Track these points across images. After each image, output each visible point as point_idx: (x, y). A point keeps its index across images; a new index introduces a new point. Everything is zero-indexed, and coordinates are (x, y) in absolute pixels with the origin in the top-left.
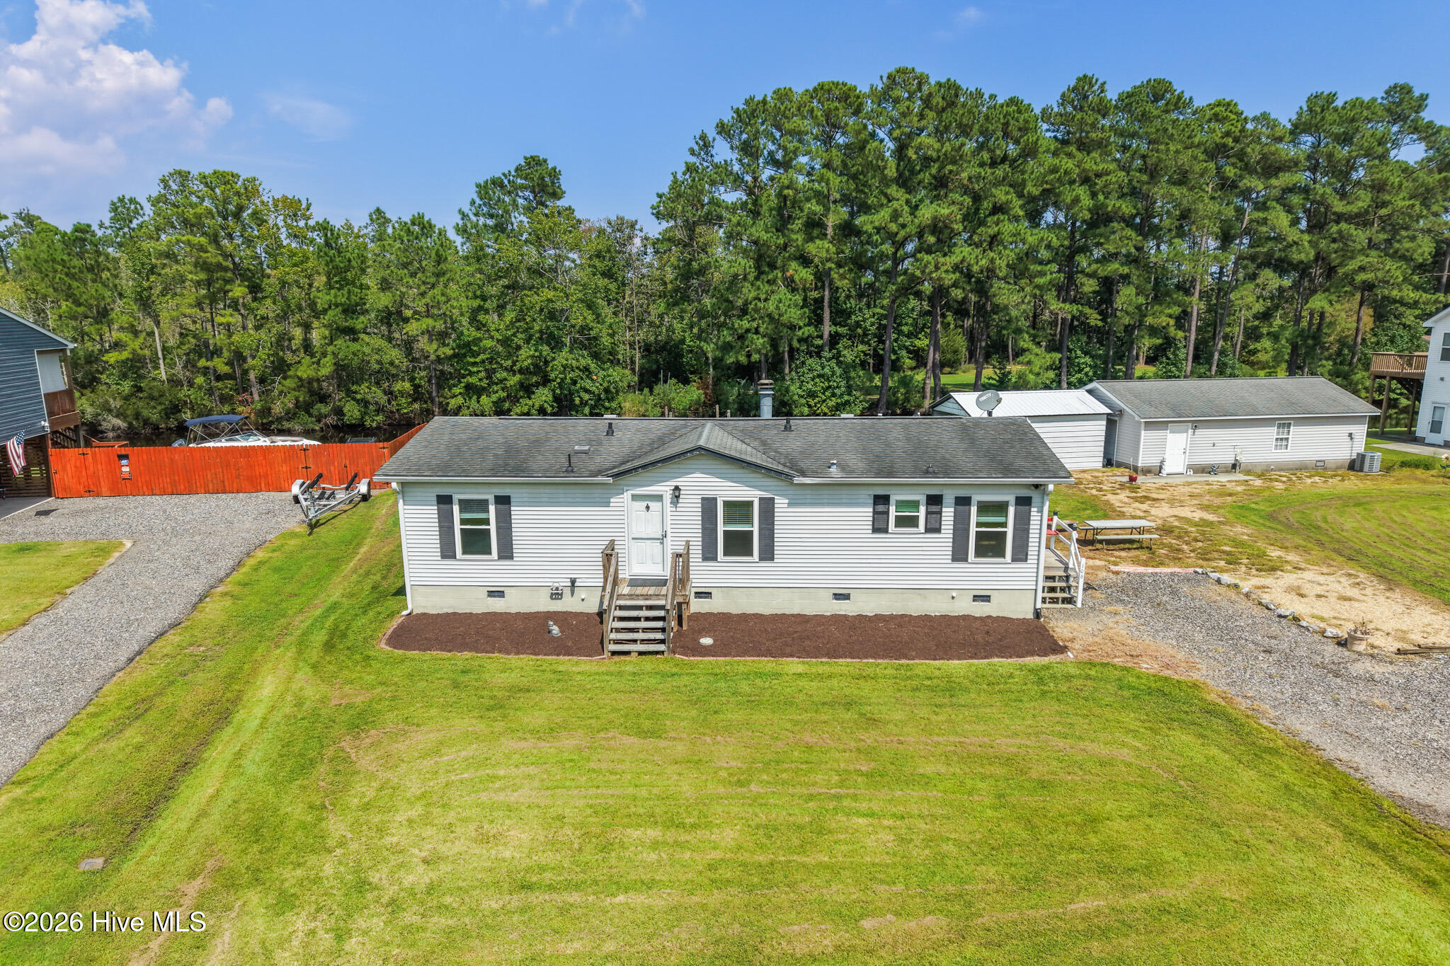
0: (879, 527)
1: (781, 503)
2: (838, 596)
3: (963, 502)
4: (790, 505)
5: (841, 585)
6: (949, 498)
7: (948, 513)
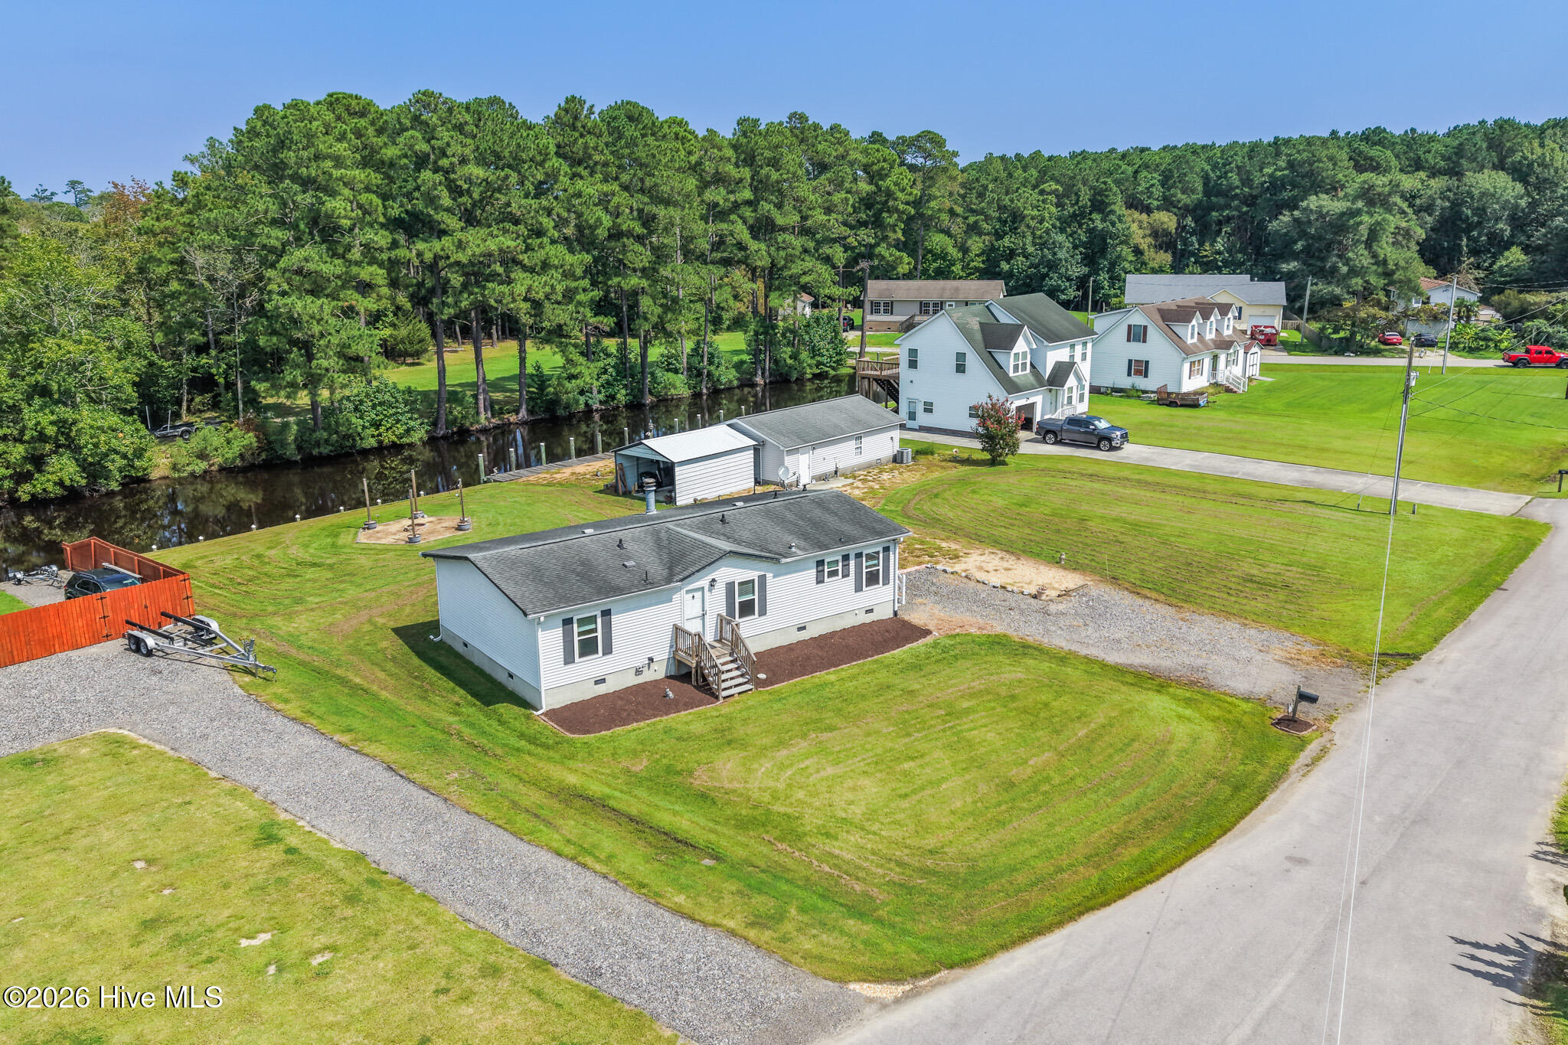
0: (820, 581)
1: (769, 576)
2: (800, 629)
3: (859, 555)
4: (774, 577)
5: (800, 621)
6: (852, 556)
7: (852, 563)
